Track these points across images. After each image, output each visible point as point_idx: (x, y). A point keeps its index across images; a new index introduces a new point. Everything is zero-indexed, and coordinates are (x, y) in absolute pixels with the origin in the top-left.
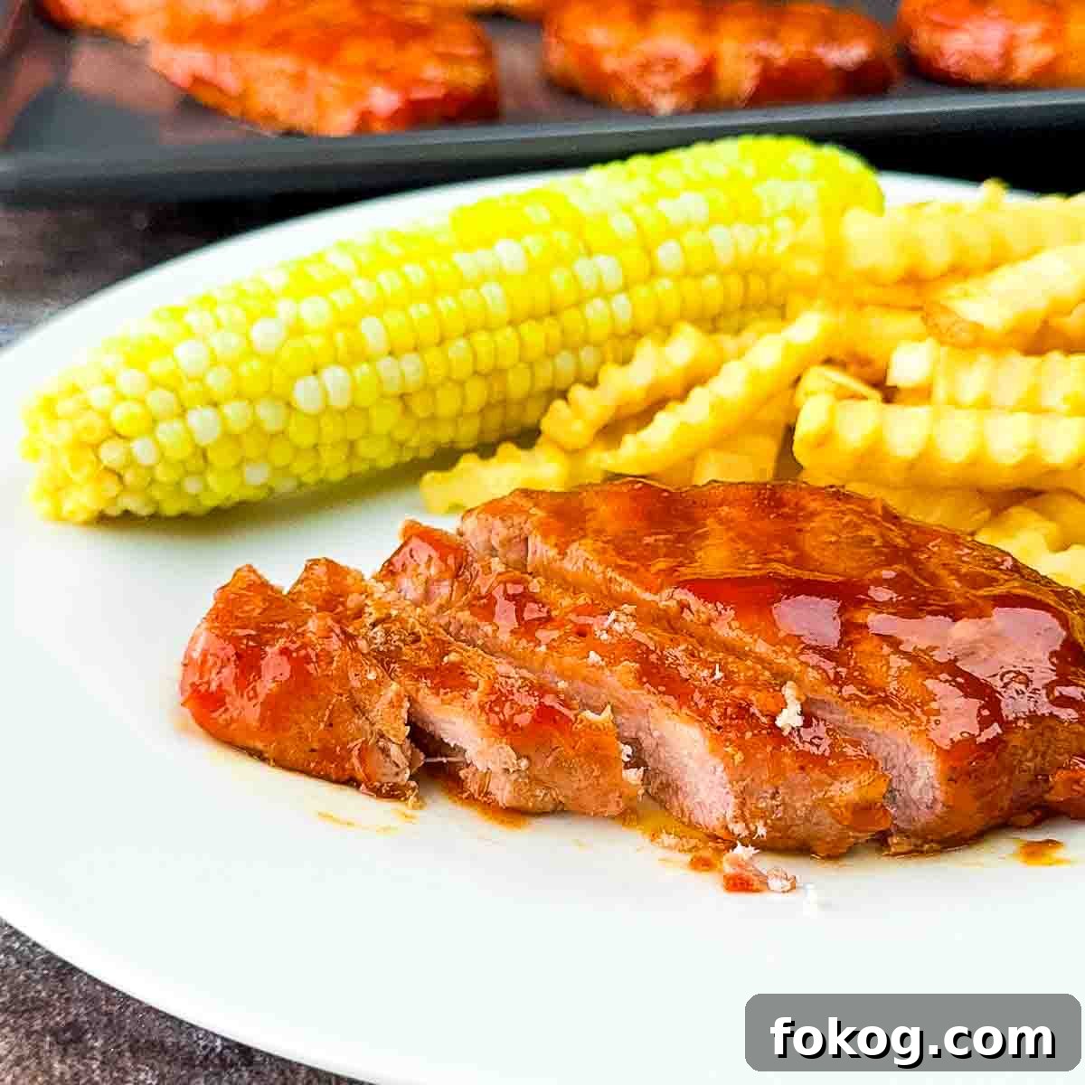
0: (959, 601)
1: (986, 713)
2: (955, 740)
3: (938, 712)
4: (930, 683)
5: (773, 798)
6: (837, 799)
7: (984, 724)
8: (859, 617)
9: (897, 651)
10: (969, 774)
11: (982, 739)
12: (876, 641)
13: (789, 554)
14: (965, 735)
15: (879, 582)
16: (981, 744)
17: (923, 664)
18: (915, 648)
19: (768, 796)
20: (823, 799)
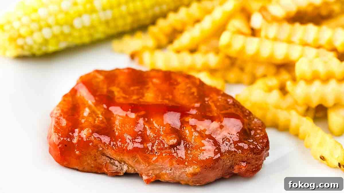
0: (215, 115)
1: (217, 150)
2: (207, 158)
3: (204, 150)
4: (203, 141)
5: (171, 170)
6: (187, 172)
7: (216, 154)
8: (187, 119)
9: (196, 131)
10: (210, 168)
11: (214, 158)
12: (190, 127)
13: (170, 97)
14: (210, 157)
15: (194, 108)
16: (214, 159)
17: (202, 135)
18: (200, 130)
19: (169, 170)
20: (184, 171)
